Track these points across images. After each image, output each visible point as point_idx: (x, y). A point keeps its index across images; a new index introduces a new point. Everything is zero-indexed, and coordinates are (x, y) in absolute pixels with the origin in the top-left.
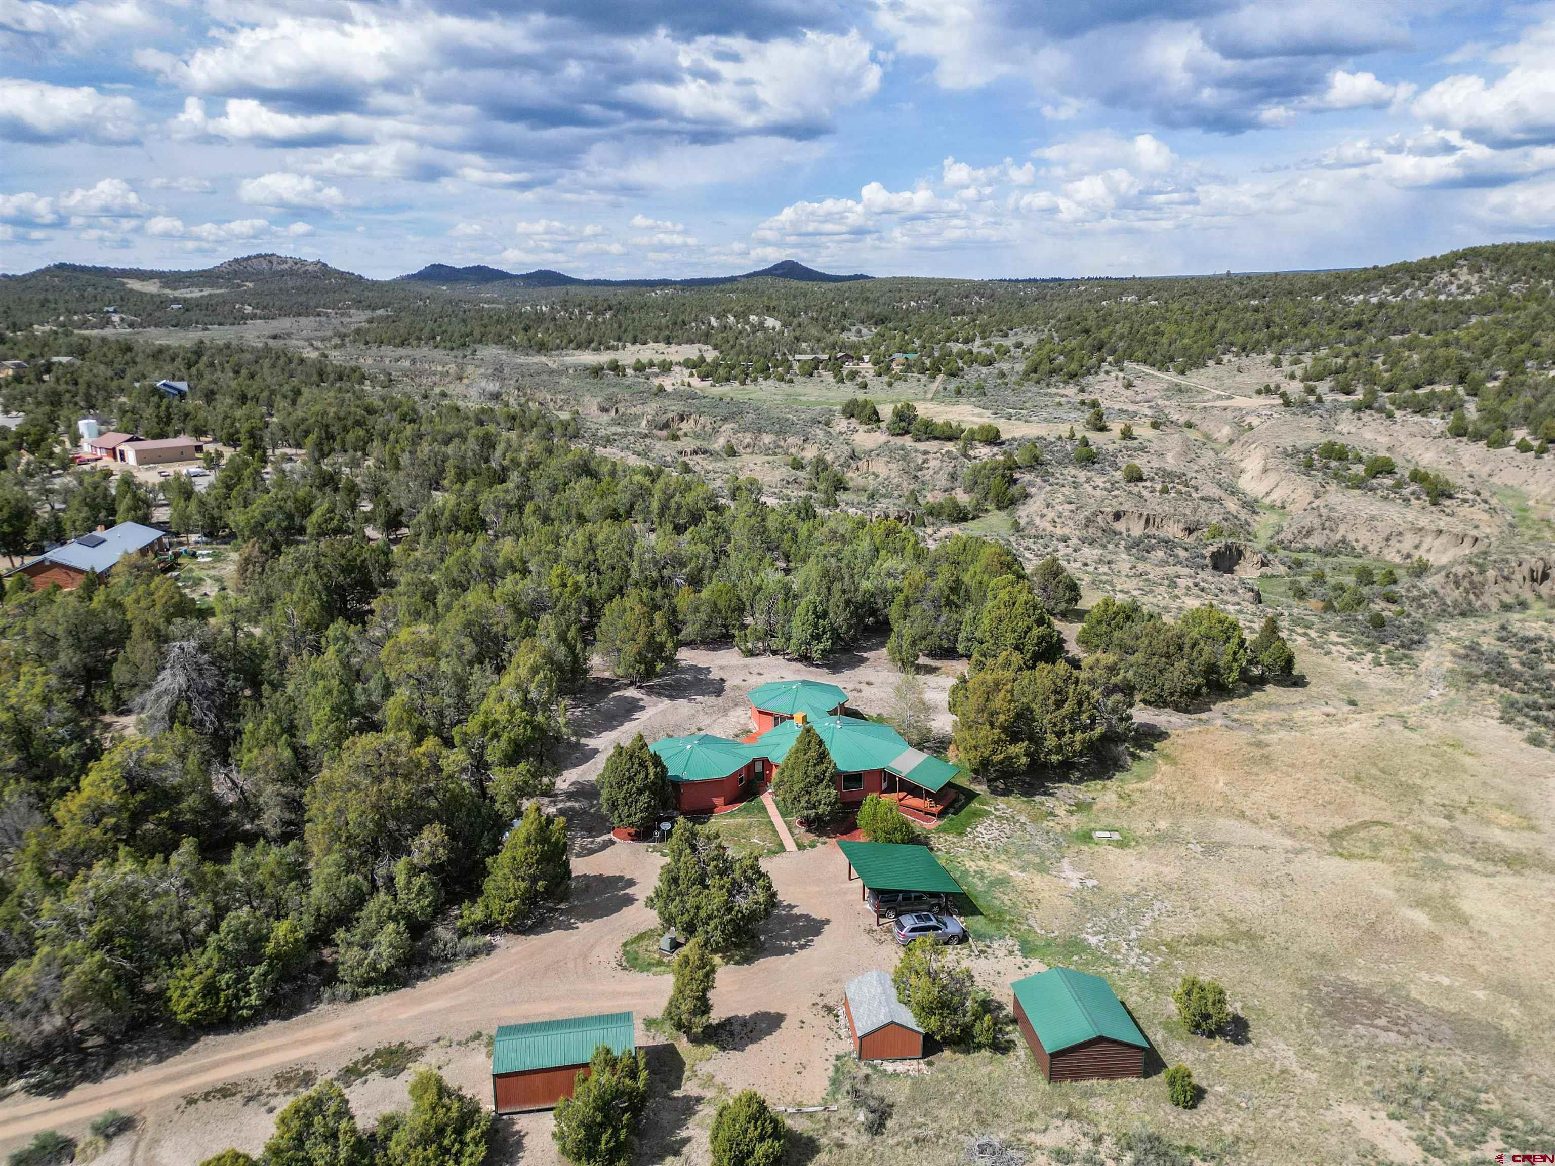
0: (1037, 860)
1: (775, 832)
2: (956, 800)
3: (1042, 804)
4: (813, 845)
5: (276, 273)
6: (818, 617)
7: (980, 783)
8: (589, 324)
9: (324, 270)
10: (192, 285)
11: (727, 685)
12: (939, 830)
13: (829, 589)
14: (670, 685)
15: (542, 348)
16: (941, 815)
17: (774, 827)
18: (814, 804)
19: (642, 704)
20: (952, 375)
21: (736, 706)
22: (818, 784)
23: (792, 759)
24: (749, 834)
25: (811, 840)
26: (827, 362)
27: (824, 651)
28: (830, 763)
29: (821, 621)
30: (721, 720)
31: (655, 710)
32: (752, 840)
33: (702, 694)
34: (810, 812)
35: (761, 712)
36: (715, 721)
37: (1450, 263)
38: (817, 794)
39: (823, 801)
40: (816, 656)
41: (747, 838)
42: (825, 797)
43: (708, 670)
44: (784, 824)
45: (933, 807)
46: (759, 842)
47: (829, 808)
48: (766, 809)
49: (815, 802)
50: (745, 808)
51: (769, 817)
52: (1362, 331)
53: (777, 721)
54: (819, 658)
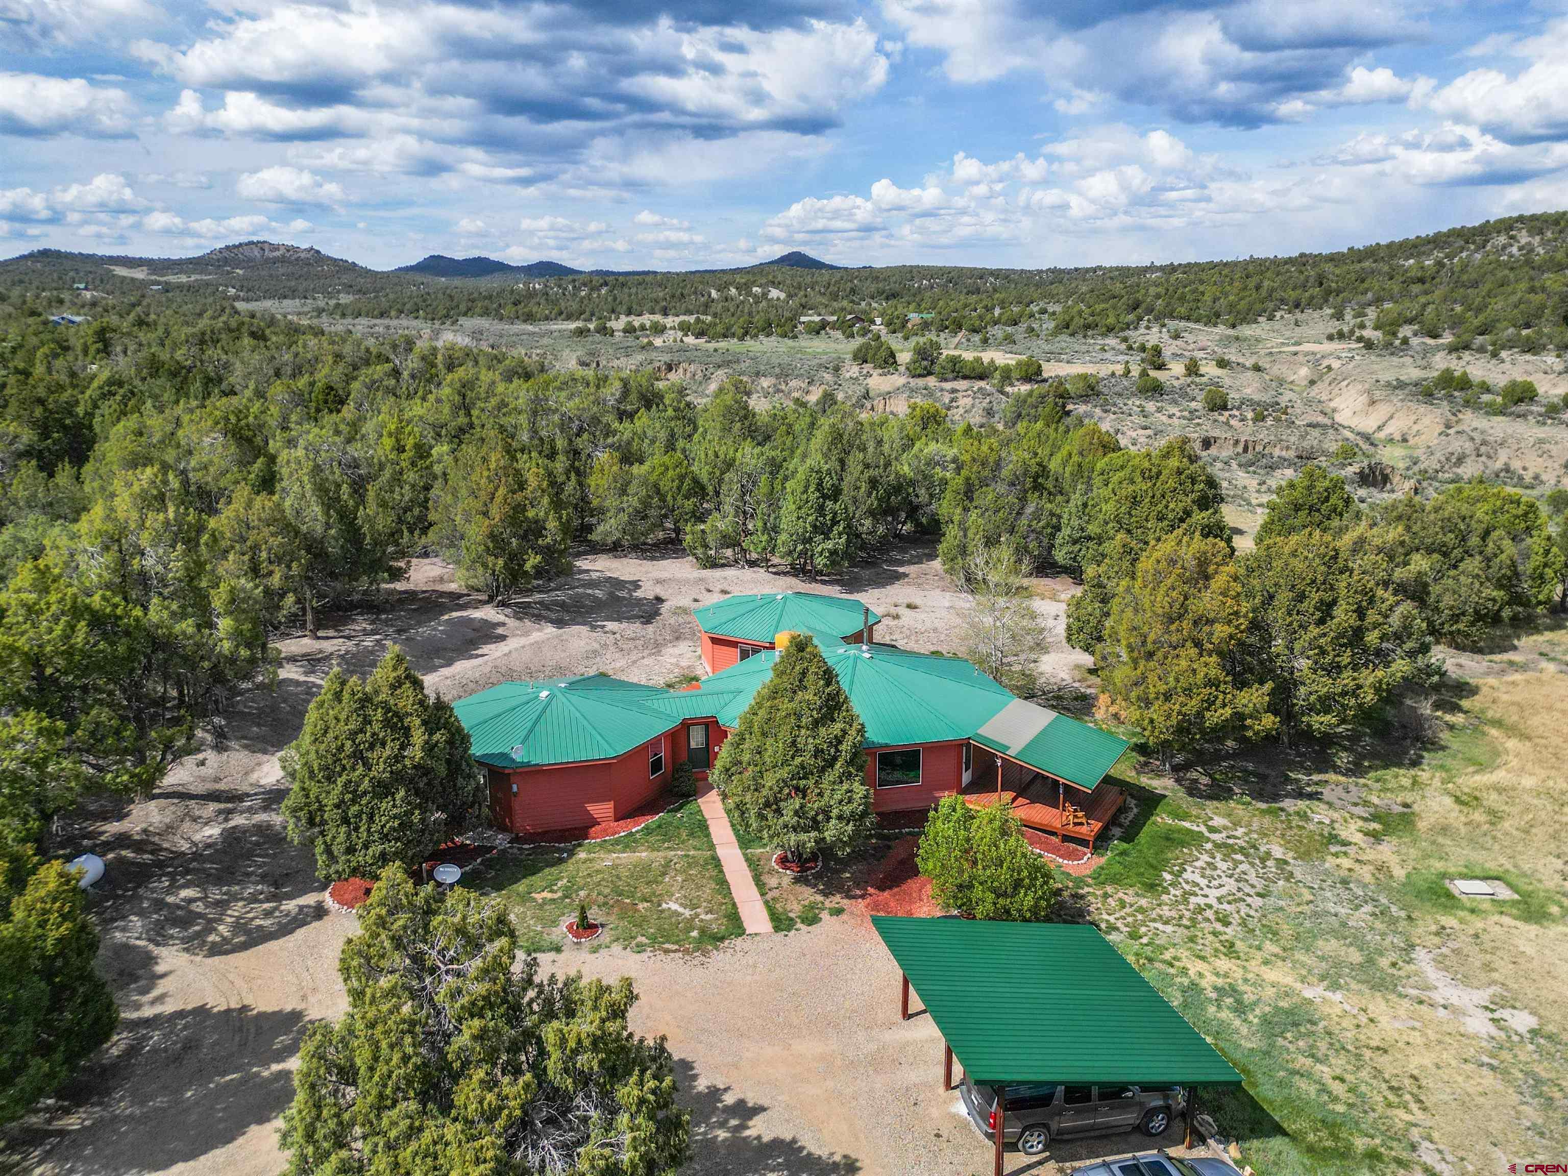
0: (1356, 957)
1: (723, 884)
2: (1123, 809)
3: (1304, 816)
4: (811, 919)
5: (267, 261)
6: (825, 497)
7: (1159, 774)
8: (583, 298)
9: (317, 257)
10: (181, 272)
11: (665, 608)
12: (1101, 878)
13: (842, 462)
14: (563, 605)
15: (529, 318)
16: (1100, 842)
17: (721, 871)
18: (814, 819)
19: (500, 631)
20: (975, 331)
21: (677, 639)
22: (823, 770)
23: (762, 713)
24: (659, 889)
25: (806, 903)
26: (835, 322)
27: (833, 553)
28: (850, 722)
29: (829, 504)
30: (646, 661)
31: (523, 641)
32: (664, 906)
33: (619, 620)
34: (803, 837)
35: (715, 641)
36: (634, 662)
37: (1507, 226)
38: (820, 794)
39: (835, 812)
40: (820, 562)
41: (655, 900)
42: (840, 802)
43: (636, 585)
44: (745, 865)
45: (1081, 824)
46: (681, 910)
47: (850, 828)
48: (707, 828)
49: (817, 814)
50: (659, 826)
51: (712, 847)
52: (1427, 285)
53: (745, 655)
54: (825, 565)
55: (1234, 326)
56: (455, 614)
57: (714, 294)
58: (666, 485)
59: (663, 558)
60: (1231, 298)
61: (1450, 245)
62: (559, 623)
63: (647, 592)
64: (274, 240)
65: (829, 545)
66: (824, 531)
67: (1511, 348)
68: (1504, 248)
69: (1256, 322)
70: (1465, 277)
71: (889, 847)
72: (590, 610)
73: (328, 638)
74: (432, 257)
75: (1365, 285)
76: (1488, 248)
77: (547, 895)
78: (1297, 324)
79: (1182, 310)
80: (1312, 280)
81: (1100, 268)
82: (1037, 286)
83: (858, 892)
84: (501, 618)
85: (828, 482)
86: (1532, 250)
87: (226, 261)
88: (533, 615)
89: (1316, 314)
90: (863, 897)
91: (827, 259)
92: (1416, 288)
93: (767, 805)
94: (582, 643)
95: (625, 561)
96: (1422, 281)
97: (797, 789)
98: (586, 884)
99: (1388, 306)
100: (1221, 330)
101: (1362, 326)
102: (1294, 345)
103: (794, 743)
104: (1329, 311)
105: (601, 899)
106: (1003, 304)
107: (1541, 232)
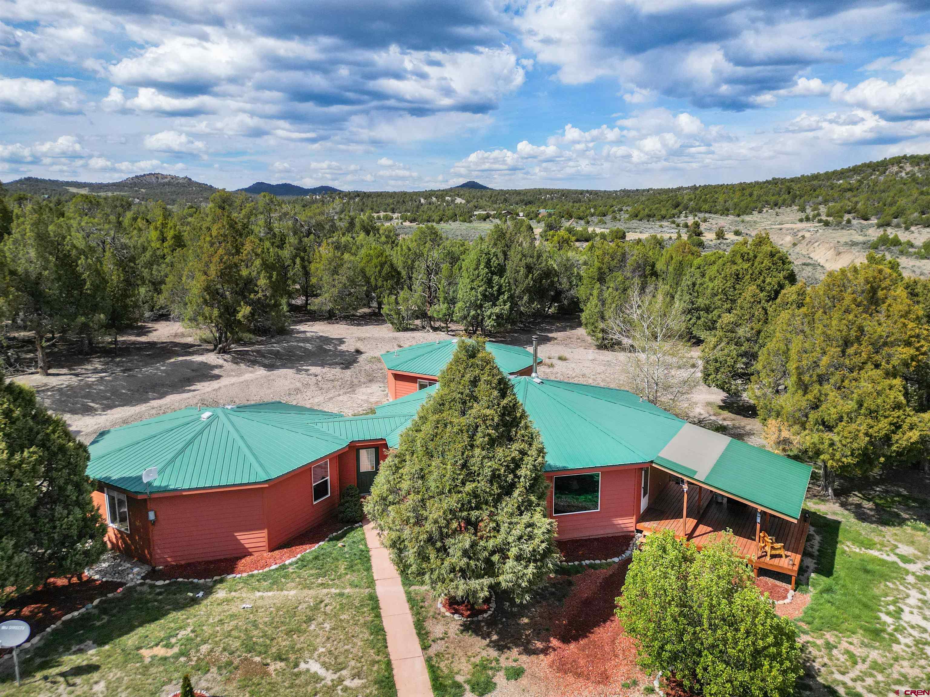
1: (378, 633)
4: (483, 686)
5: (160, 184)
6: (492, 273)
9: (189, 182)
10: (108, 190)
11: (362, 358)
12: (816, 622)
13: (505, 253)
14: (277, 354)
16: (802, 577)
17: (378, 616)
18: (488, 561)
19: (216, 372)
20: (581, 219)
21: (370, 381)
22: (498, 499)
23: (428, 428)
24: (300, 641)
25: (477, 660)
26: (495, 214)
27: (499, 316)
28: (531, 439)
29: (496, 278)
30: (341, 398)
31: (234, 380)
32: (303, 666)
33: (322, 365)
34: (474, 584)
35: (398, 377)
36: (331, 398)
37: (899, 161)
38: (497, 529)
39: (513, 551)
40: (489, 323)
41: (292, 657)
42: (520, 538)
43: (341, 341)
44: (407, 606)
45: (780, 556)
46: (322, 672)
47: (531, 569)
48: (369, 560)
49: (493, 553)
50: (316, 558)
51: (371, 583)
52: (855, 193)
53: (422, 387)
54: (493, 326)
55: (739, 216)
56: (180, 358)
57: (422, 201)
58: (370, 271)
59: (366, 324)
60: (735, 200)
61: (864, 172)
62: (270, 367)
63: (349, 347)
64: (165, 173)
65: (497, 310)
66: (493, 299)
67: (917, 225)
68: (897, 173)
69: (751, 214)
70: (877, 188)
71: (570, 583)
72: (300, 359)
73: (58, 375)
74: (258, 183)
75: (817, 193)
76: (887, 173)
77: (160, 651)
78: (777, 214)
79: (706, 207)
80: (783, 190)
81: (651, 189)
82: (614, 199)
83: (539, 645)
84: (221, 362)
85: (494, 262)
86: (915, 174)
87: (135, 184)
88: (249, 361)
89: (788, 209)
90: (545, 651)
91: (490, 186)
92: (848, 194)
93: (430, 540)
94: (287, 383)
95: (336, 326)
96: (850, 190)
97: (468, 522)
98: (214, 634)
99: (831, 204)
100: (731, 217)
101: (819, 215)
102: (779, 224)
103: (464, 466)
104: (797, 208)
105: (225, 657)
106: (595, 207)
107: (918, 164)
